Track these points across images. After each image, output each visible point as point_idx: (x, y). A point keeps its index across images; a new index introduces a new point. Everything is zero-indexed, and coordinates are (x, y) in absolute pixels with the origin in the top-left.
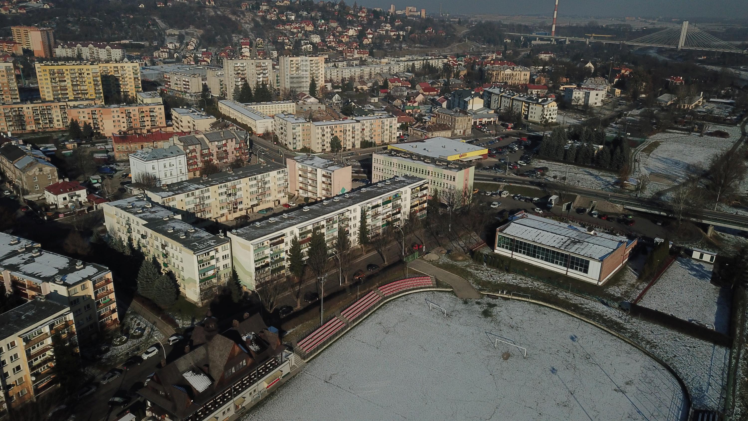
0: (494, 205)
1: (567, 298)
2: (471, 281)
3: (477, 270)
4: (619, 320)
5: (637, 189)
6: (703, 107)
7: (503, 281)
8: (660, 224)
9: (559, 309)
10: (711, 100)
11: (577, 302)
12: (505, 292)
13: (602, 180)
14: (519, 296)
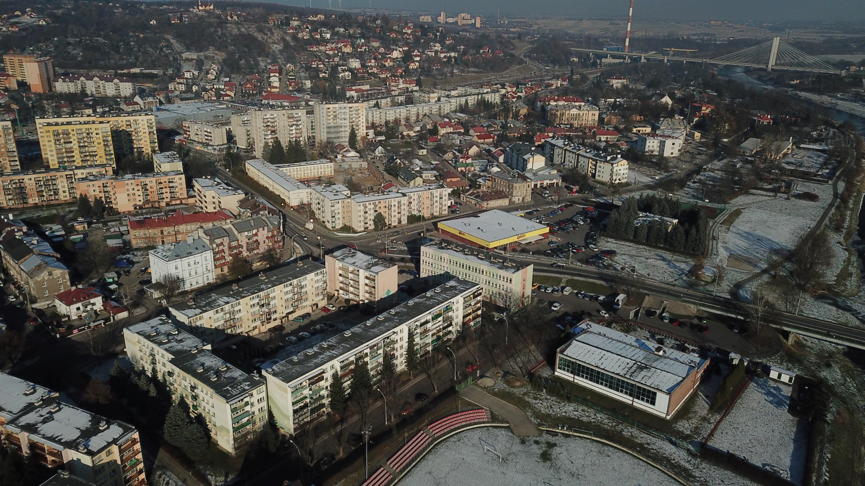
0: (555, 307)
1: (632, 436)
2: (529, 414)
3: (536, 399)
4: (687, 465)
5: (714, 281)
6: (792, 156)
7: (564, 414)
8: (737, 331)
9: (624, 449)
10: (802, 146)
11: (643, 441)
12: (565, 428)
13: (675, 267)
14: (581, 432)
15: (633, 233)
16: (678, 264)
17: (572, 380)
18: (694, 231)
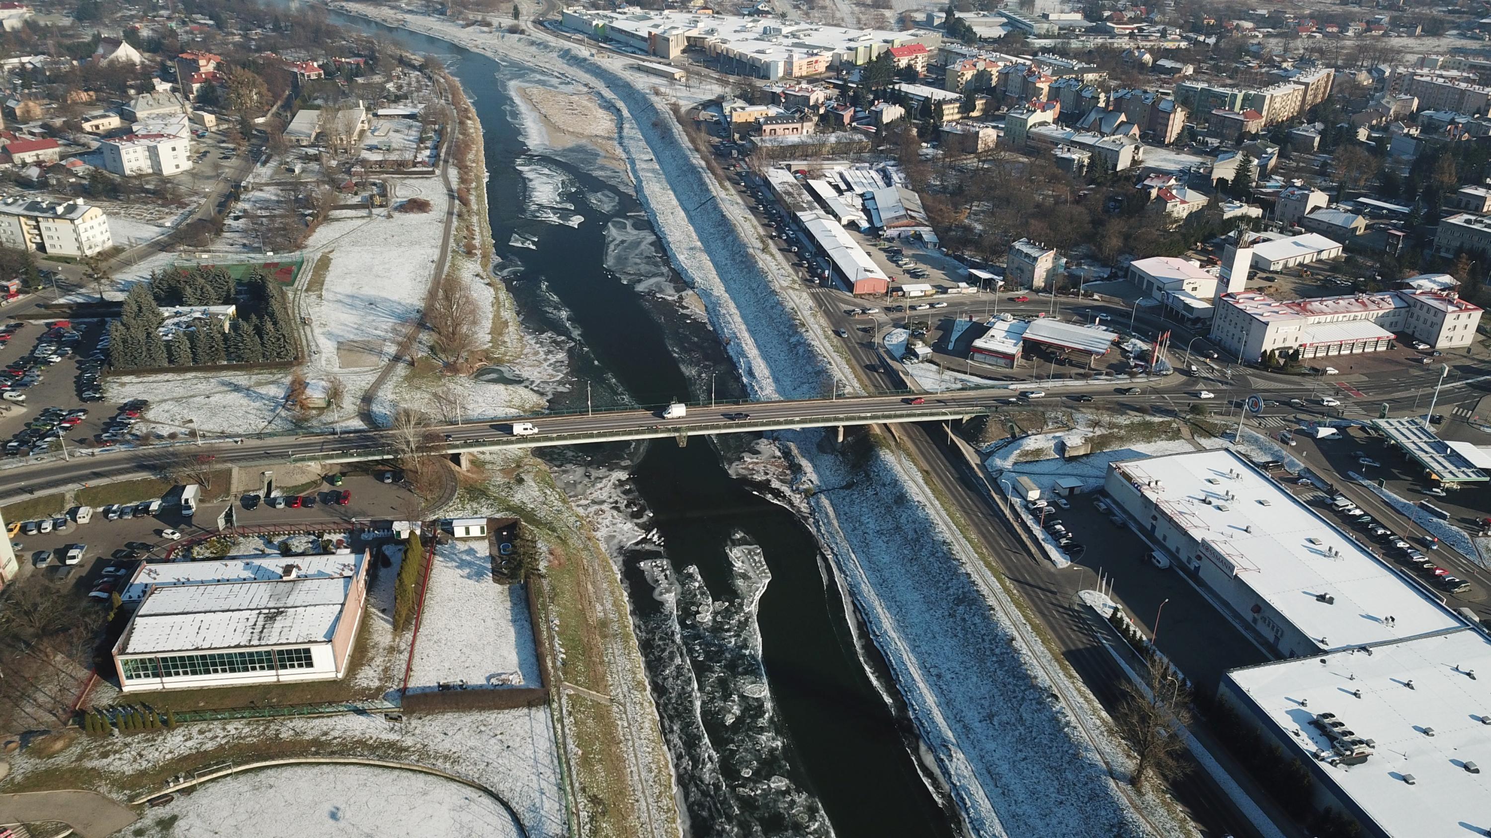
0: (74, 557)
1: (297, 734)
2: (103, 789)
3: (105, 755)
4: (393, 737)
5: (329, 403)
6: (373, 133)
7: (169, 756)
8: (390, 481)
9: (292, 761)
10: (381, 112)
11: (316, 733)
12: (181, 779)
14: (211, 772)
15: (165, 355)
16: (263, 390)
17: (160, 687)
18: (269, 326)
